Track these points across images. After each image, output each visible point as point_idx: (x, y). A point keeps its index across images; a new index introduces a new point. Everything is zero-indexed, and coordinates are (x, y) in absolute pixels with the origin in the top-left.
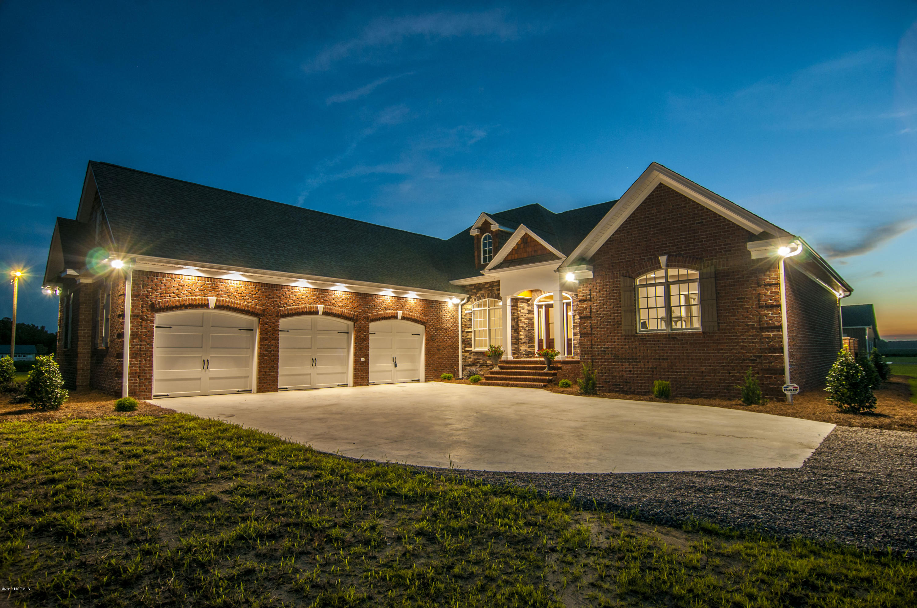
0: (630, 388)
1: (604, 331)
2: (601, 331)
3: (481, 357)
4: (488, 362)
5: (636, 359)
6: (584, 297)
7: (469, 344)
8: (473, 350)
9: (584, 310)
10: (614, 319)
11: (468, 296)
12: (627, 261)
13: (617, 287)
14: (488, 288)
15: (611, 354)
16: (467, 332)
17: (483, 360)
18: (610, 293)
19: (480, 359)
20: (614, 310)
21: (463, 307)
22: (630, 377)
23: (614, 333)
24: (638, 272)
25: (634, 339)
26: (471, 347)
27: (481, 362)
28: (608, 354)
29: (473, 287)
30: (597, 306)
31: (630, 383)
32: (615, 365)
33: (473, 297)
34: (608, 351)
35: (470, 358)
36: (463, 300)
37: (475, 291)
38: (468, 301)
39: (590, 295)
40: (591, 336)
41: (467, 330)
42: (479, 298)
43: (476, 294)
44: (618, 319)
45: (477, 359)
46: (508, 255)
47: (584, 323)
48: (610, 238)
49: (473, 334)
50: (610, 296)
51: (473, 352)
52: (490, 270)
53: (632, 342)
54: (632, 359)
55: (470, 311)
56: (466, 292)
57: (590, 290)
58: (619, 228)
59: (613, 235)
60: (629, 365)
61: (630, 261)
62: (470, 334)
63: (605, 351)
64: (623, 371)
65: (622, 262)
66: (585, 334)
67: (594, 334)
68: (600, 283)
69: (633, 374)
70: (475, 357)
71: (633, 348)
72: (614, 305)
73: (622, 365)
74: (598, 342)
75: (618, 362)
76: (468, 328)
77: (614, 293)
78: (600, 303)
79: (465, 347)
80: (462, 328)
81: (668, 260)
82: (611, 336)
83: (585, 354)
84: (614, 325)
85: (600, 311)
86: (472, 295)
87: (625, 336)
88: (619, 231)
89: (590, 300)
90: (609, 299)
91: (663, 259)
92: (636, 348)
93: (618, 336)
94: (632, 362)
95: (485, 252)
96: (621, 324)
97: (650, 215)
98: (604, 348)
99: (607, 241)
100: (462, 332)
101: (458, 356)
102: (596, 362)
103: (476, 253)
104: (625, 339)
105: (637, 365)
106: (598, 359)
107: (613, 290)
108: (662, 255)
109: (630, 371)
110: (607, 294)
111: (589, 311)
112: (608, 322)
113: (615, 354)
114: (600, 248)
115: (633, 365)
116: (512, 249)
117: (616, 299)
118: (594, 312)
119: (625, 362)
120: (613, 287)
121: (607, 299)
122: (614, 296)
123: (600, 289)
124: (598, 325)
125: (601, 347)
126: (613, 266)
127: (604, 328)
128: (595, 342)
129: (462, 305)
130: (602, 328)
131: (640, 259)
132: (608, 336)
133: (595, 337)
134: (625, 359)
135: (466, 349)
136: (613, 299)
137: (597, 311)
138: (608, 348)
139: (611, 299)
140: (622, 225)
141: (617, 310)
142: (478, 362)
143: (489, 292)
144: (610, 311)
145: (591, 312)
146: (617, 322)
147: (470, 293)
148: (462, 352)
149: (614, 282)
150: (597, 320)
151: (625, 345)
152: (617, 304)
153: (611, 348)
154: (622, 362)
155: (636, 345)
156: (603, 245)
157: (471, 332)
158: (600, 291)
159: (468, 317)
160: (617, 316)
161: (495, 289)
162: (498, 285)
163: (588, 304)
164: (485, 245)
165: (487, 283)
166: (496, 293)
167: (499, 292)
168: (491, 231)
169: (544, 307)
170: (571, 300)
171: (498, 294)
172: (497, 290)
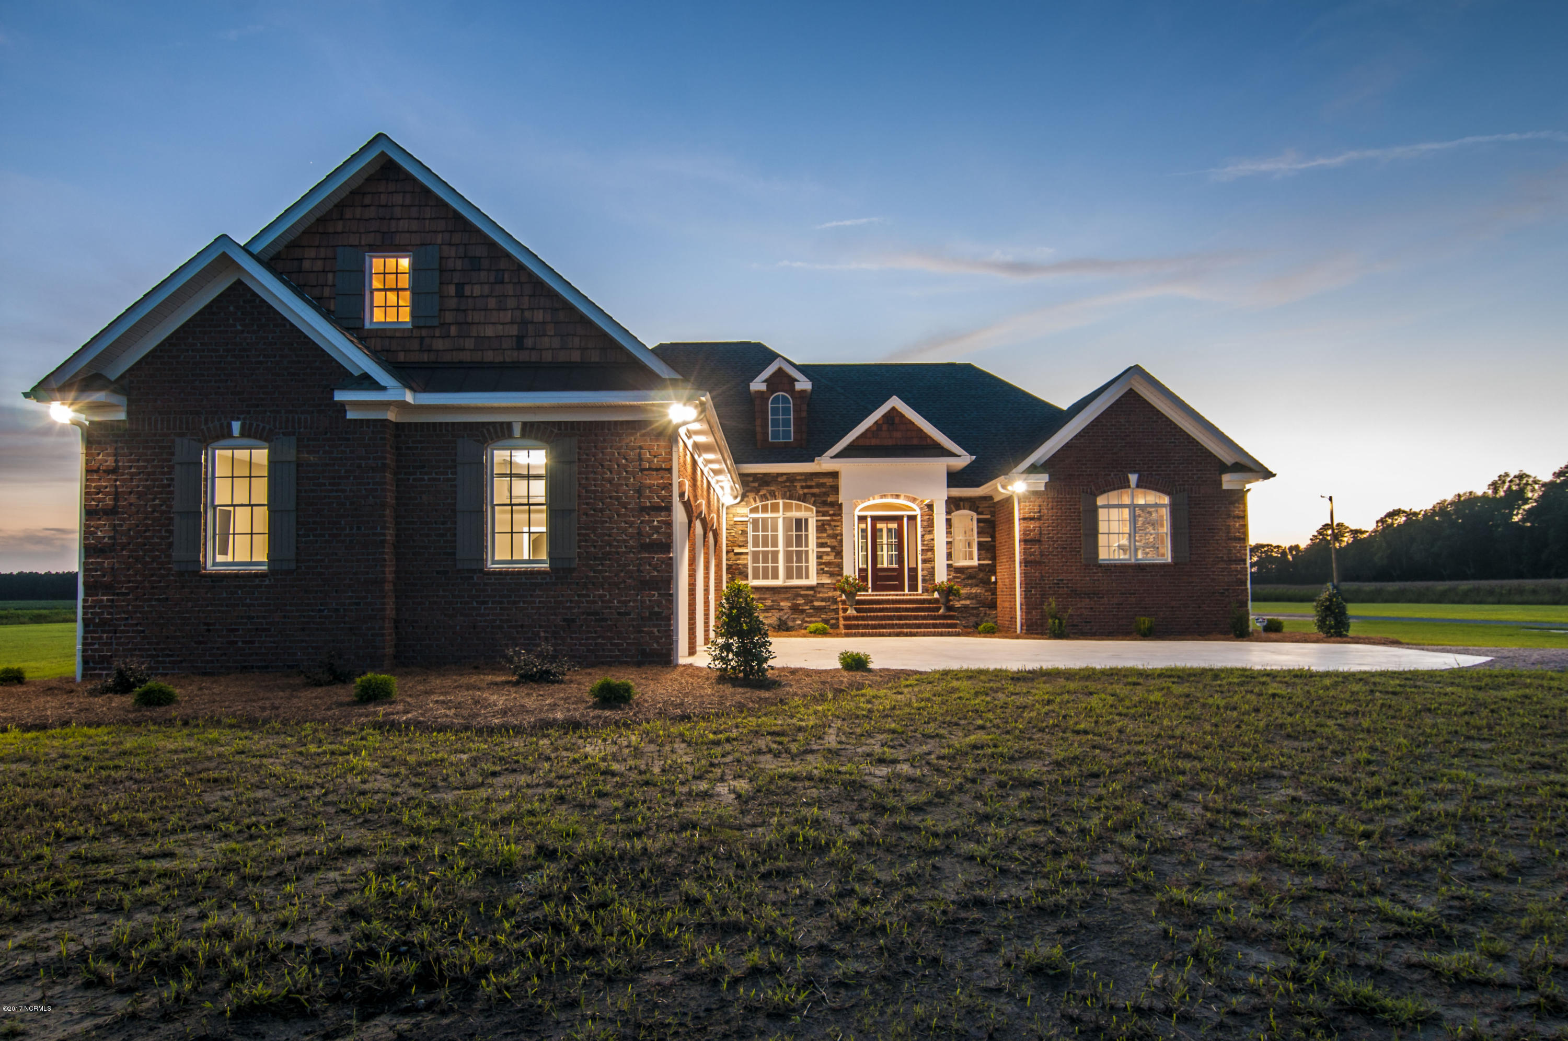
0: (1091, 629)
1: (1058, 558)
2: (1053, 559)
3: (766, 596)
4: (782, 604)
5: (1098, 594)
6: (1033, 514)
7: (740, 573)
8: (751, 584)
10: (1071, 544)
11: (742, 492)
12: (1088, 475)
13: (1076, 505)
14: (781, 483)
15: (1068, 587)
16: (737, 554)
17: (773, 601)
18: (1066, 512)
19: (766, 599)
20: (1072, 534)
21: (729, 511)
22: (1091, 615)
23: (1071, 562)
24: (1102, 488)
25: (1097, 569)
26: (746, 578)
28: (1063, 587)
29: (751, 478)
30: (1047, 526)
31: (1091, 622)
32: (1072, 601)
33: (751, 495)
34: (1064, 584)
36: (736, 497)
37: (756, 485)
38: (742, 501)
39: (1039, 512)
40: (1038, 566)
41: (737, 550)
42: (764, 498)
43: (757, 491)
44: (1076, 544)
45: (760, 598)
46: (857, 438)
47: (1032, 548)
48: (1068, 443)
49: (750, 558)
50: (1066, 516)
51: (751, 588)
52: (831, 458)
53: (1094, 573)
54: (1094, 594)
55: (746, 519)
57: (1040, 507)
60: (1090, 601)
61: (1092, 475)
62: (743, 557)
63: (1059, 584)
64: (1082, 608)
65: (1083, 475)
67: (1044, 563)
68: (1053, 498)
70: (756, 596)
71: (1094, 580)
72: (1071, 527)
73: (1081, 601)
74: (1050, 572)
75: (1076, 598)
76: (740, 546)
77: (1071, 512)
78: (1053, 523)
79: (733, 579)
80: (727, 545)
81: (1139, 480)
82: (1067, 566)
83: (1032, 588)
84: (1071, 551)
85: (1053, 534)
86: (750, 491)
87: (1086, 566)
90: (1065, 519)
91: (1133, 478)
92: (1098, 580)
93: (1077, 566)
94: (1094, 598)
95: (775, 423)
96: (1080, 551)
98: (1058, 580)
99: (1063, 447)
100: (728, 552)
103: (758, 422)
104: (1085, 569)
105: (1099, 601)
106: (1050, 594)
107: (1071, 509)
108: (1134, 472)
110: (1062, 513)
111: (1038, 533)
112: (1064, 548)
113: (1072, 587)
114: (1054, 454)
115: (1095, 601)
116: (866, 430)
117: (1074, 520)
118: (1044, 534)
119: (1085, 598)
120: (1071, 505)
121: (1062, 520)
122: (1072, 516)
123: (1053, 506)
124: (1049, 551)
125: (1054, 579)
126: (1070, 479)
127: (1058, 555)
128: (1046, 573)
129: (728, 507)
130: (1055, 555)
131: (1105, 474)
132: (1063, 566)
133: (1044, 566)
134: (1085, 594)
136: (1071, 520)
137: (1048, 535)
138: (1062, 580)
139: (1068, 520)
141: (1076, 534)
143: (786, 489)
144: (1066, 534)
145: (1040, 534)
146: (1075, 548)
147: (746, 488)
149: (1071, 498)
150: (1048, 545)
151: (1085, 577)
152: (1076, 527)
153: (1068, 580)
154: (1080, 598)
155: (1098, 576)
157: (747, 554)
158: (1052, 509)
159: (740, 527)
160: (1075, 541)
161: (798, 485)
162: (805, 480)
163: (1037, 524)
164: (775, 411)
165: (782, 474)
166: (801, 492)
167: (806, 491)
168: (791, 390)
169: (869, 520)
170: (918, 512)
171: (805, 494)
172: (802, 487)
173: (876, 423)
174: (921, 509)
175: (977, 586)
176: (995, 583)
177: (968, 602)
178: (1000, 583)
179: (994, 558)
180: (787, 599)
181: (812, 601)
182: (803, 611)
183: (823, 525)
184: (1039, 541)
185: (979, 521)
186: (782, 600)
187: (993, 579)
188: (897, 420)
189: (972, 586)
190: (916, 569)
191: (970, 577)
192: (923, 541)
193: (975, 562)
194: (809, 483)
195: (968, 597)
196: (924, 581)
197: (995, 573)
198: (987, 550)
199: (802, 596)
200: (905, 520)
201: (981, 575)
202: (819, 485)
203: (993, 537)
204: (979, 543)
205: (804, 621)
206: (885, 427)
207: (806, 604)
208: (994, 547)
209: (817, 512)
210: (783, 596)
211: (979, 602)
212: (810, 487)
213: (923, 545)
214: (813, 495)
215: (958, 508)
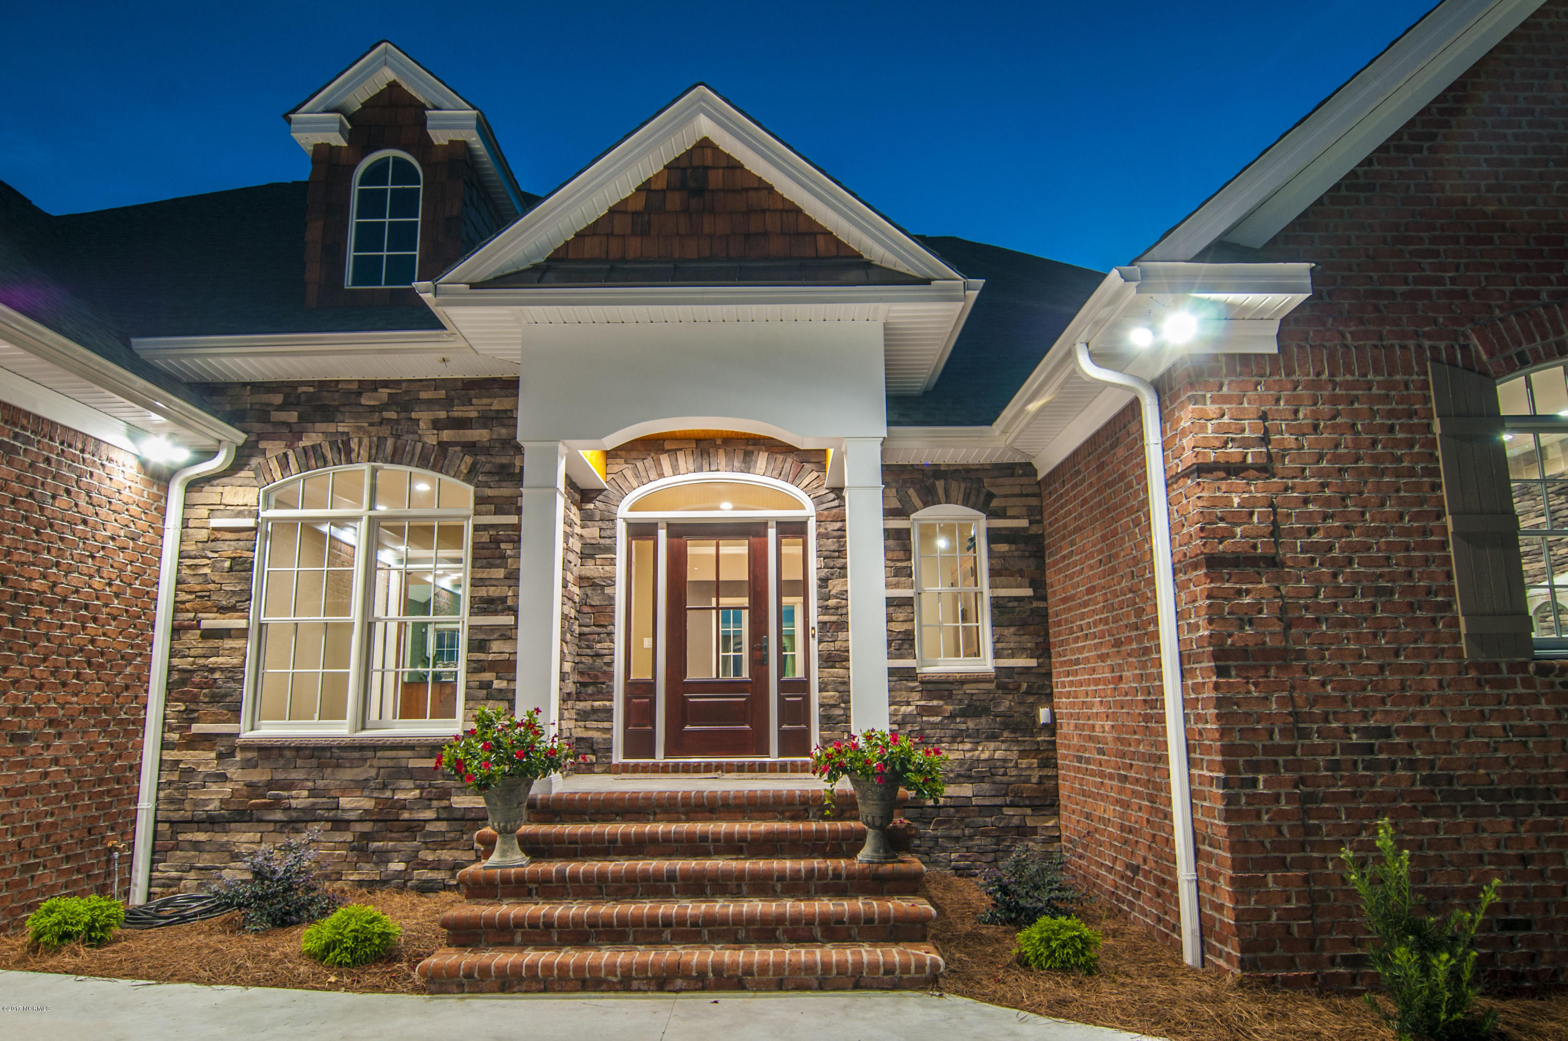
0: (1532, 958)
1: (1358, 637)
2: (1337, 639)
3: (294, 775)
4: (344, 802)
5: (1547, 794)
6: (1232, 449)
7: (215, 699)
8: (247, 734)
9: (1234, 519)
10: (1409, 575)
11: (240, 437)
12: (1450, 294)
13: (1411, 414)
14: (372, 409)
15: (1411, 765)
16: (208, 634)
17: (313, 793)
18: (1374, 443)
19: (290, 786)
20: (1406, 532)
21: (197, 497)
22: (1525, 893)
23: (1418, 653)
24: (1513, 351)
25: (1527, 683)
26: (235, 713)
27: (300, 799)
28: (1393, 766)
29: (278, 399)
30: (1306, 501)
31: (1527, 925)
32: (1436, 828)
33: (274, 448)
34: (1393, 748)
35: (222, 778)
36: (209, 454)
37: (292, 415)
38: (236, 466)
39: (1265, 440)
40: (1285, 667)
41: (210, 621)
42: (314, 458)
43: (293, 434)
44: (1431, 576)
45: (271, 784)
46: (579, 235)
47: (1239, 592)
48: (1353, 174)
49: (250, 647)
50: (1376, 458)
51: (246, 748)
52: (473, 286)
53: (1520, 699)
54: (1530, 794)
55: (250, 522)
56: (234, 418)
57: (1264, 417)
58: (1397, 136)
59: (1368, 161)
60: (1514, 825)
61: (1464, 295)
62: (229, 643)
63: (1370, 749)
64: (1480, 858)
65: (1427, 295)
66: (1244, 653)
67: (1301, 655)
68: (1315, 385)
69: (1541, 874)
70: (259, 776)
71: (1526, 732)
72: (1402, 501)
73: (1476, 828)
74: (1327, 697)
75: (1453, 813)
76: (223, 610)
77: (1397, 443)
78: (1323, 486)
79: (189, 717)
80: (178, 608)
82: (1401, 669)
83: (1256, 767)
84: (1411, 605)
85: (1328, 532)
86: (262, 437)
87: (1480, 668)
88: (1398, 148)
89: (1265, 470)
90: (1373, 471)
92: (1542, 732)
93: (1441, 668)
94: (1530, 812)
95: (368, 237)
96: (1448, 606)
97: (1538, 108)
98: (1366, 732)
99: (1336, 187)
100: (177, 630)
101: (136, 769)
102: (1323, 815)
103: (314, 232)
104: (1479, 683)
105: (1554, 827)
106: (1336, 797)
107: (1391, 429)
109: (1524, 860)
110: (1357, 445)
111: (1266, 527)
112: (1380, 592)
113: (1432, 765)
114: (1305, 214)
115: (1535, 826)
116: (612, 211)
117: (1411, 472)
118: (1292, 532)
119: (1490, 811)
120: (1391, 414)
121: (1360, 472)
122: (1400, 459)
123: (1316, 416)
124: (1318, 607)
125: (1347, 730)
126: (1377, 309)
127: (1355, 623)
128: (1314, 702)
129: (193, 485)
130: (1343, 624)
131: (1516, 294)
132: (1382, 668)
133: (1305, 670)
134: (1489, 795)
135: (197, 728)
136: (1398, 474)
137: (1310, 532)
138: (1385, 732)
139: (1383, 472)
140: (1411, 123)
141: (1424, 532)
142: (276, 804)
143: (385, 431)
144: (1384, 532)
145: (1275, 532)
146: (1429, 591)
147: (257, 427)
148: (165, 745)
149: (1389, 385)
150: (1317, 580)
151: (1482, 716)
152: (1421, 501)
153: (1410, 732)
154: (1474, 811)
155: (1542, 714)
156: (1319, 201)
157: (243, 633)
158: (1315, 427)
159: (227, 549)
160: (1426, 560)
161: (424, 417)
162: (448, 403)
163: (1258, 489)
164: (371, 204)
165: (375, 385)
166: (431, 439)
167: (446, 435)
168: (423, 146)
169: (662, 534)
170: (809, 510)
171: (443, 446)
172: (437, 425)
173: (645, 188)
174: (818, 501)
175: (993, 737)
176: (1052, 727)
177: (966, 790)
178: (1066, 728)
179: (1043, 650)
180: (361, 785)
181: (445, 794)
182: (413, 828)
183: (496, 542)
184: (1273, 562)
185: (994, 536)
186: (345, 790)
187: (1044, 714)
188: (716, 179)
189: (977, 737)
190: (802, 686)
191: (973, 710)
192: (824, 597)
193: (986, 664)
194: (458, 412)
195: (966, 774)
196: (827, 721)
197: (1048, 697)
198: (1022, 625)
199: (410, 774)
200: (772, 533)
201: (1005, 704)
202: (486, 420)
203: (1039, 584)
204: (998, 605)
205: (414, 862)
206: (674, 201)
207: (424, 802)
208: (1043, 615)
209: (480, 501)
210: (348, 774)
211: (1003, 790)
212: (462, 424)
213: (824, 609)
214: (470, 447)
215: (930, 499)
